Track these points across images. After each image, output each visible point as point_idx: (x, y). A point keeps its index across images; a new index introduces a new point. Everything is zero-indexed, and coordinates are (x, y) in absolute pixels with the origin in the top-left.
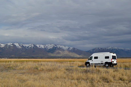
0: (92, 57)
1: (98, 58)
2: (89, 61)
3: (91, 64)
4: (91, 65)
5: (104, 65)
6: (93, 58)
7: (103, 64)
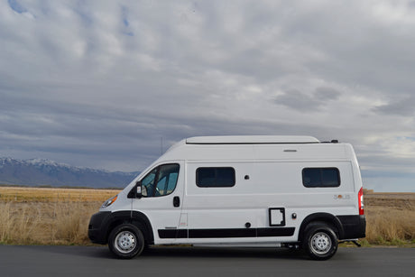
0: (175, 168)
1: (239, 177)
2: (142, 205)
3: (163, 234)
4: (158, 240)
5: (294, 238)
6: (187, 177)
7: (290, 232)
